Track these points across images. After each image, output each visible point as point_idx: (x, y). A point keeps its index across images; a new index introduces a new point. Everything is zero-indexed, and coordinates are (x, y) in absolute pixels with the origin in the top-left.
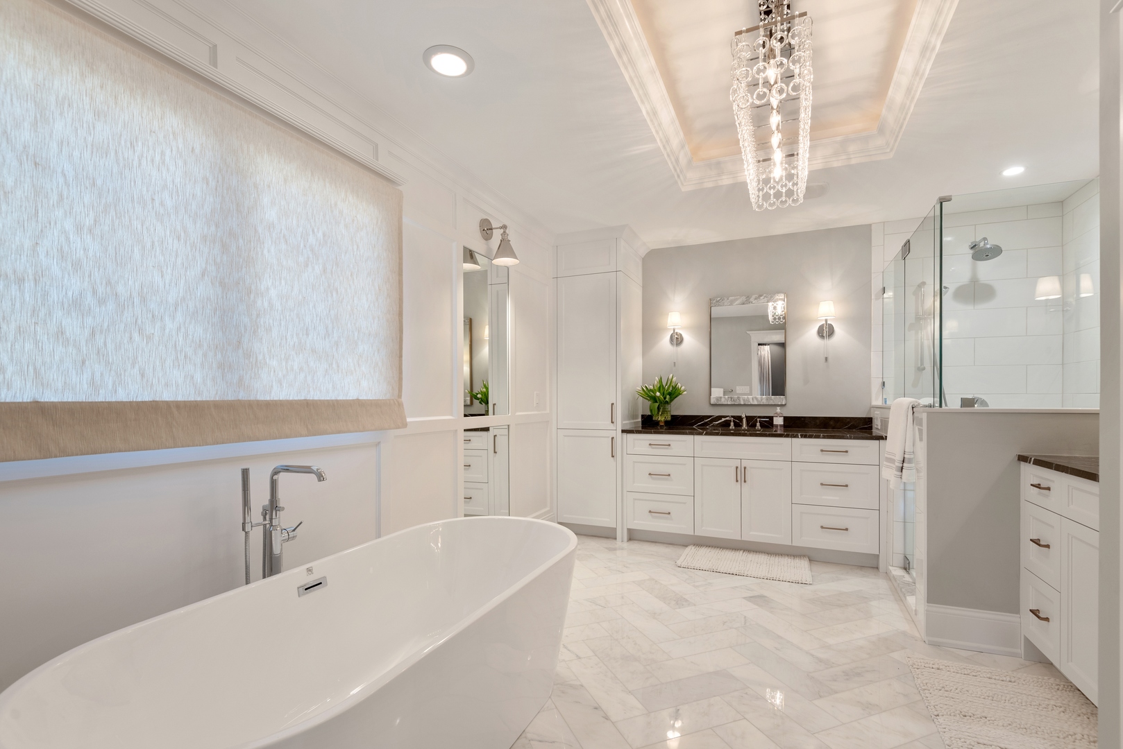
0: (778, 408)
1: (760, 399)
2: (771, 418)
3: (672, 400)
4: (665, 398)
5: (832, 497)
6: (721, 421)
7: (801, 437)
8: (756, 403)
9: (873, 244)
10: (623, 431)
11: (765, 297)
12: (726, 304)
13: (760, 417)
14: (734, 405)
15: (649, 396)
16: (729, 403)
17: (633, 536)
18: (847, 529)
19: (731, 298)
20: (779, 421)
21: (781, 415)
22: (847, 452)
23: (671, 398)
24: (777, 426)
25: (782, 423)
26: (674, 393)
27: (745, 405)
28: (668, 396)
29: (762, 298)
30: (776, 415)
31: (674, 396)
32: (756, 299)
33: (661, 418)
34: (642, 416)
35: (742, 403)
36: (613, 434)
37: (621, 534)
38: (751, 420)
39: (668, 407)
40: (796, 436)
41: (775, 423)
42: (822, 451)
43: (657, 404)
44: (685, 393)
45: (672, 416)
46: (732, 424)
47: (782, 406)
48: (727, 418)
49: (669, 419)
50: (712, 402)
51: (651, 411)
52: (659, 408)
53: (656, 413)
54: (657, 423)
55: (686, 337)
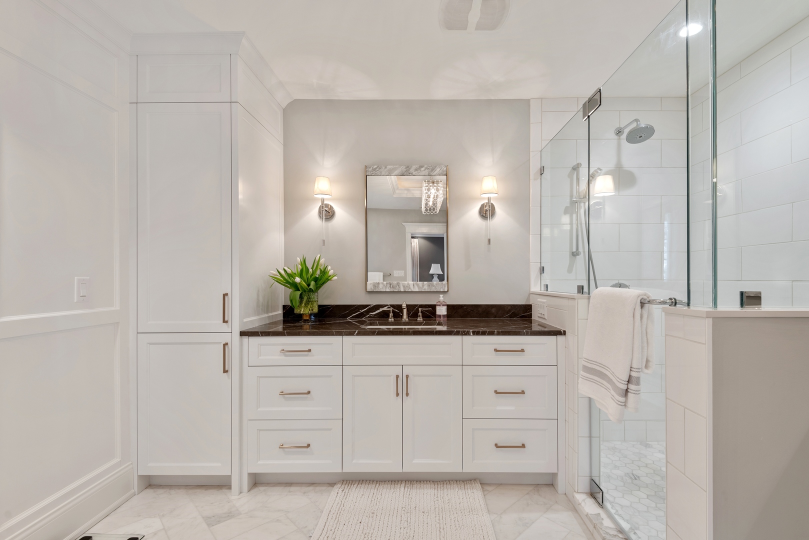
0: (441, 296)
1: (420, 286)
2: (433, 307)
3: (318, 287)
4: (309, 285)
5: (507, 406)
6: (378, 311)
7: (474, 335)
8: (418, 290)
9: (532, 120)
10: (243, 334)
11: (426, 168)
12: (383, 173)
13: (421, 306)
14: (394, 292)
15: (288, 282)
16: (388, 290)
17: (257, 481)
18: (523, 446)
19: (389, 167)
20: (442, 311)
21: (444, 304)
22: (523, 351)
23: (316, 284)
24: (440, 316)
25: (446, 313)
26: (321, 280)
27: (405, 292)
28: (313, 283)
29: (423, 169)
30: (438, 304)
31: (321, 282)
32: (416, 170)
33: (303, 310)
34: (284, 307)
35: (402, 290)
36: (226, 338)
37: (240, 481)
38: (413, 310)
39: (312, 296)
40: (467, 334)
41: (438, 313)
42: (496, 350)
43: (299, 293)
44: (335, 278)
45: (320, 306)
46: (391, 314)
47: (444, 292)
48: (385, 309)
49: (316, 310)
50: (369, 289)
51: (291, 301)
52: (301, 297)
53: (298, 304)
54: (300, 316)
55: (338, 210)
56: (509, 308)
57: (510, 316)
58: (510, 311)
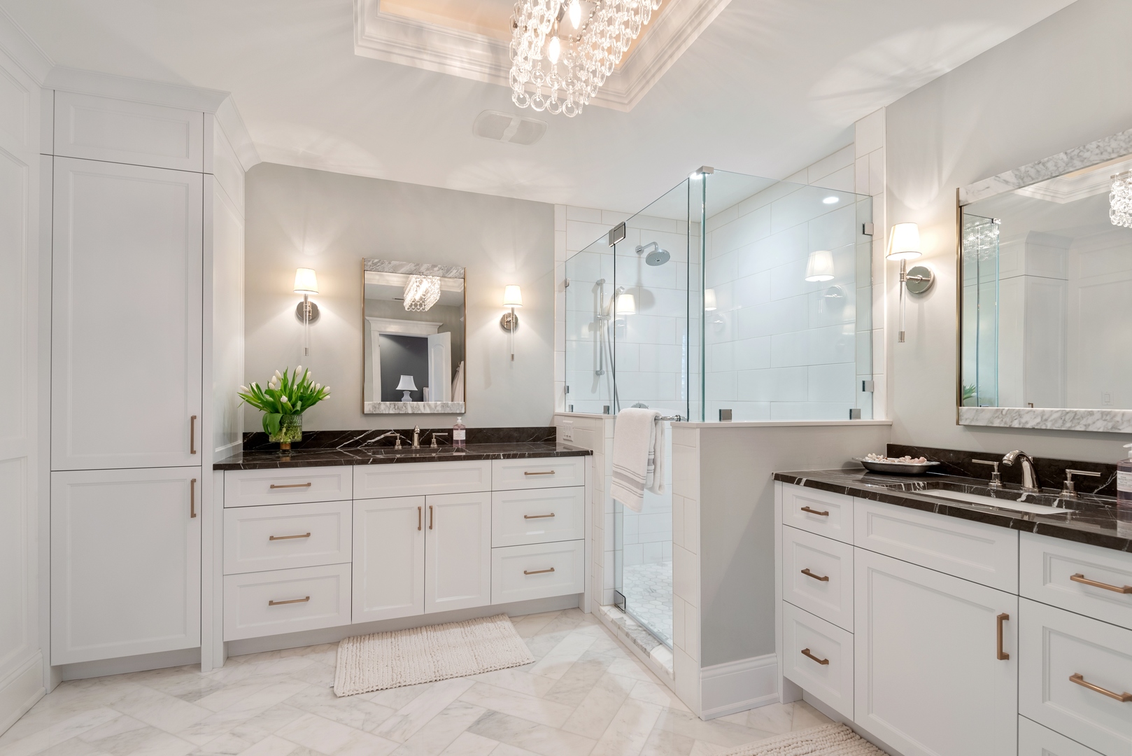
0: (459, 418)
1: (433, 406)
2: (450, 431)
3: (303, 408)
4: (294, 406)
5: (536, 531)
6: (379, 438)
7: (504, 458)
8: (429, 412)
9: (556, 229)
10: (217, 467)
11: (440, 269)
12: (386, 270)
13: (438, 431)
14: (399, 414)
15: (263, 402)
16: (391, 412)
18: (552, 570)
19: (394, 263)
20: (460, 435)
21: (462, 427)
22: (552, 473)
23: (303, 405)
24: (457, 441)
25: (464, 438)
26: (308, 399)
27: (413, 414)
28: (299, 403)
29: (436, 269)
30: (456, 427)
31: (310, 402)
32: (428, 269)
33: (285, 438)
34: (245, 435)
35: (410, 412)
36: (195, 473)
38: (426, 436)
39: (296, 419)
40: (497, 457)
41: (455, 438)
42: (526, 473)
43: (279, 416)
44: (328, 397)
45: (303, 433)
46: (398, 441)
47: (461, 414)
48: (388, 434)
49: (299, 438)
50: (366, 411)
51: (266, 426)
52: (281, 423)
53: (277, 430)
54: (277, 445)
55: (322, 309)
56: (533, 431)
57: (534, 440)
58: (533, 434)
